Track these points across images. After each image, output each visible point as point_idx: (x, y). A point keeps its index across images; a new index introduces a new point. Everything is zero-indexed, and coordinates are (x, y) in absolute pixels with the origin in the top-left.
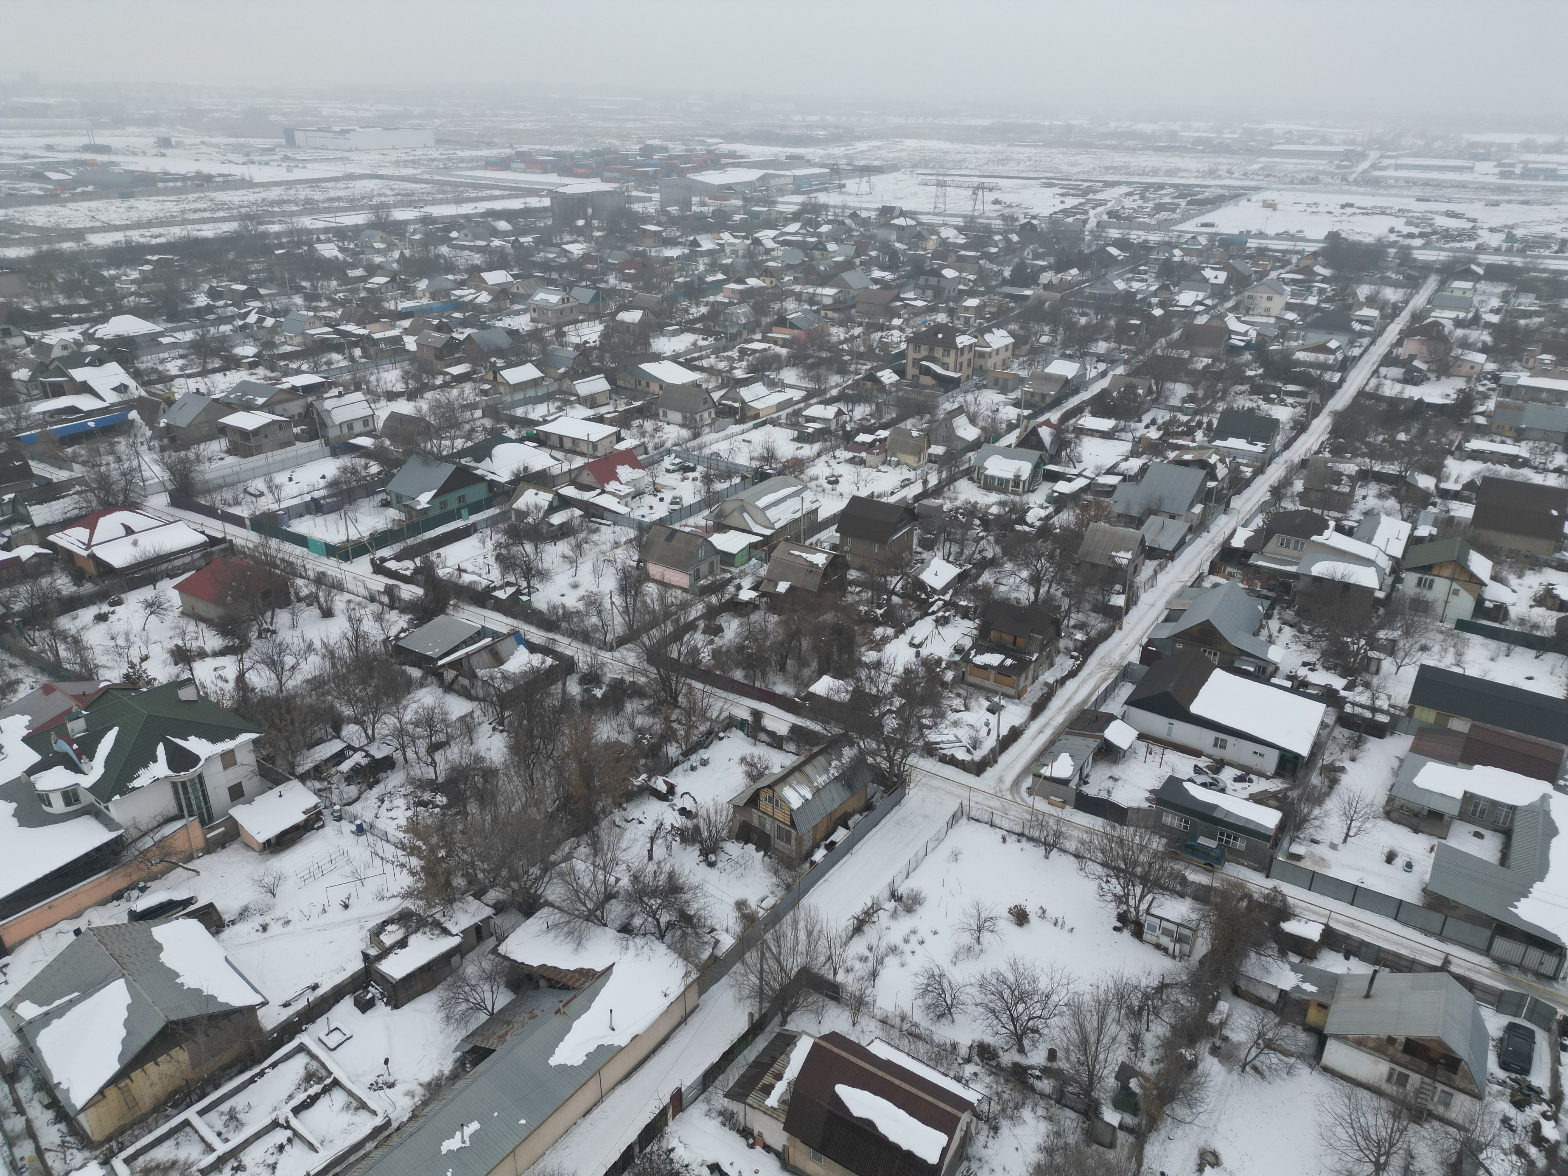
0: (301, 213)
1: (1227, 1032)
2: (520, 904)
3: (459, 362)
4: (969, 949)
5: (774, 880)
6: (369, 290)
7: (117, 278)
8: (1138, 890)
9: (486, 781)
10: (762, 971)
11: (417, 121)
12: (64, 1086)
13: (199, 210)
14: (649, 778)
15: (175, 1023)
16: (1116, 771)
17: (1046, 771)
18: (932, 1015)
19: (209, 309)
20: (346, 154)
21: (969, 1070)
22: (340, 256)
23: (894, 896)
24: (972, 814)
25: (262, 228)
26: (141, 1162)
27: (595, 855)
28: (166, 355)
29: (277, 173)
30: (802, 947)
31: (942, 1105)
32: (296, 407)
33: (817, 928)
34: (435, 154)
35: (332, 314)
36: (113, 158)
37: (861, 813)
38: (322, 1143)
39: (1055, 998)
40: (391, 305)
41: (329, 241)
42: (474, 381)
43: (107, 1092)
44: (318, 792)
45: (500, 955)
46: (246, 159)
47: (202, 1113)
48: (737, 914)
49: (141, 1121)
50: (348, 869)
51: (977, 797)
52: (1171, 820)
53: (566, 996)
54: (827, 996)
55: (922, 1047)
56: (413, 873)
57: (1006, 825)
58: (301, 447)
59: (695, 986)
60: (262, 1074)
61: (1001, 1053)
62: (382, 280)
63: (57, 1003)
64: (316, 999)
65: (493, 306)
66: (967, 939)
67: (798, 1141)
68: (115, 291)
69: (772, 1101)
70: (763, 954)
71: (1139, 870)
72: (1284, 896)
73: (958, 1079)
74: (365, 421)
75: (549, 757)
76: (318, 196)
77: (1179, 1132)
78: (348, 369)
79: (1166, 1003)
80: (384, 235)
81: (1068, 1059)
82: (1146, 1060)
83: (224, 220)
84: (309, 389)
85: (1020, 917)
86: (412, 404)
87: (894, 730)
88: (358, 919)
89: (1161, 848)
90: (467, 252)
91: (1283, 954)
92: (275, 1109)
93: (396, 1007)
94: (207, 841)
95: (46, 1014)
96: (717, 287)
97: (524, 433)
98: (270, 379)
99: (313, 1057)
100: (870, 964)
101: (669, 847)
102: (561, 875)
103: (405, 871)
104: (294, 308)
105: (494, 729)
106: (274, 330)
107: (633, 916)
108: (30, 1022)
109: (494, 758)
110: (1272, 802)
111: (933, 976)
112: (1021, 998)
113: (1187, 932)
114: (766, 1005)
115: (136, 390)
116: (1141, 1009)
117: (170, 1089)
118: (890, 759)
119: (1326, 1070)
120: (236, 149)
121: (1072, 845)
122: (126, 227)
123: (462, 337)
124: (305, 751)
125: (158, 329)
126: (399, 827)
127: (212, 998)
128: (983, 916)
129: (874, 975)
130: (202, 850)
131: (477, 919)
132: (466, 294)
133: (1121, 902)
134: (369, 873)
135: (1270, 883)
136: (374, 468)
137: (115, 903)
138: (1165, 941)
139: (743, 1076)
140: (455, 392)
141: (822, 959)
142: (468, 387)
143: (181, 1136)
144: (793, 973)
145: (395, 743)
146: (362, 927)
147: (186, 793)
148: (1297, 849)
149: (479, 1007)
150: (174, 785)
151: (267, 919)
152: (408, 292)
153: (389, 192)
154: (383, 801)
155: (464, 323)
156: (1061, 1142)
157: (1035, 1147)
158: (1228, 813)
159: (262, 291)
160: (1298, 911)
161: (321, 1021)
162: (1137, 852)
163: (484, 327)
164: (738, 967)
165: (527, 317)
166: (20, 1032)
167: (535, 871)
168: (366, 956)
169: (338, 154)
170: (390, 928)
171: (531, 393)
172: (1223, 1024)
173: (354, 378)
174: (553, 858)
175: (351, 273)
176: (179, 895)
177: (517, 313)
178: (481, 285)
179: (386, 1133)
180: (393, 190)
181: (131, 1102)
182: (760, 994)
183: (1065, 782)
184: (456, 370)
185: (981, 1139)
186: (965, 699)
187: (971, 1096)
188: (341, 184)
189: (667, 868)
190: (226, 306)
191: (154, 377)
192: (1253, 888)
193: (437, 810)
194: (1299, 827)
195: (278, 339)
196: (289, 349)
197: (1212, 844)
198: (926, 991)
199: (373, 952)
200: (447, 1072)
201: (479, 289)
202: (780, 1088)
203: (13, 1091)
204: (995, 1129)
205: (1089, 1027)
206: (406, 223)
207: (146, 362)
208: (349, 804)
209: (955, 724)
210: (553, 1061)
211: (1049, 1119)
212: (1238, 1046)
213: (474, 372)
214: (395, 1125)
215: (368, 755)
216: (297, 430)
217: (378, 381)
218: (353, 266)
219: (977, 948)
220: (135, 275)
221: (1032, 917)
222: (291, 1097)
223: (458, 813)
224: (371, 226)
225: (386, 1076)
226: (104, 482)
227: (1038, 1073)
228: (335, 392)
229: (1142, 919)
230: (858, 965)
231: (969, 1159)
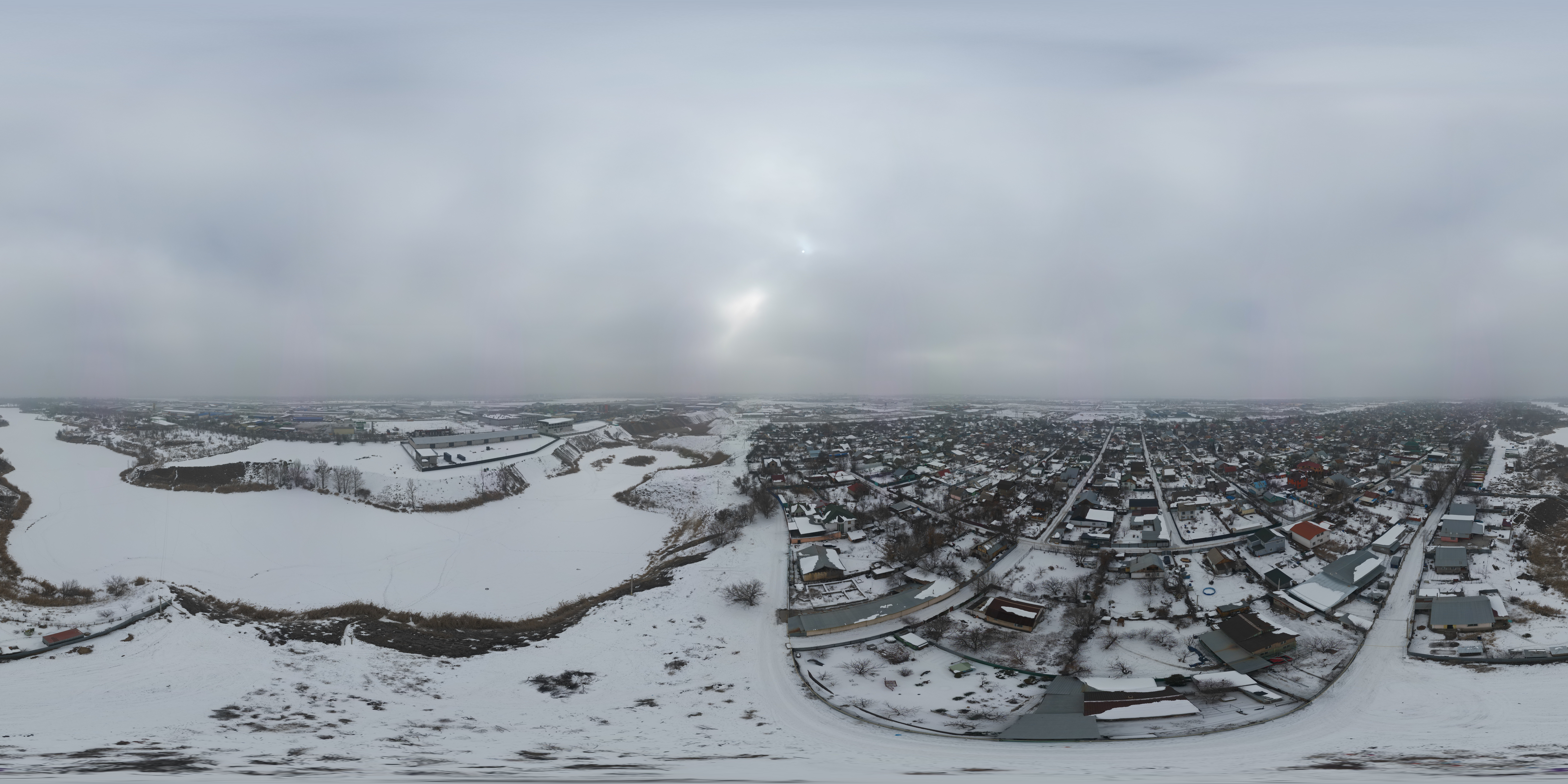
0: (885, 418)
3: (912, 448)
6: (896, 433)
11: (911, 399)
13: (867, 416)
19: (866, 434)
22: (892, 425)
25: (878, 420)
28: (857, 443)
29: (883, 410)
32: (878, 455)
34: (912, 406)
35: (888, 437)
36: (855, 407)
40: (899, 436)
41: (890, 423)
42: (915, 452)
46: (877, 407)
58: (877, 463)
62: (899, 430)
65: (920, 437)
68: (851, 430)
74: (891, 458)
76: (889, 414)
78: (889, 448)
80: (901, 422)
83: (871, 418)
84: (881, 452)
86: (901, 456)
90: (916, 425)
96: (969, 434)
97: (924, 464)
98: (874, 449)
104: (881, 436)
106: (876, 440)
115: (850, 449)
122: (855, 419)
123: (913, 443)
125: (857, 438)
130: (840, 538)
132: (915, 434)
136: (891, 469)
140: (911, 455)
152: (904, 434)
153: (903, 413)
155: (914, 440)
159: (876, 432)
163: (918, 441)
165: (928, 440)
169: (894, 406)
171: (926, 456)
177: (925, 439)
178: (918, 433)
188: (894, 412)
190: (869, 434)
191: (854, 447)
196: (879, 443)
206: (906, 419)
207: (853, 444)
217: (895, 451)
218: (894, 427)
220: (855, 427)
224: (899, 420)
226: (840, 465)
228: (886, 453)
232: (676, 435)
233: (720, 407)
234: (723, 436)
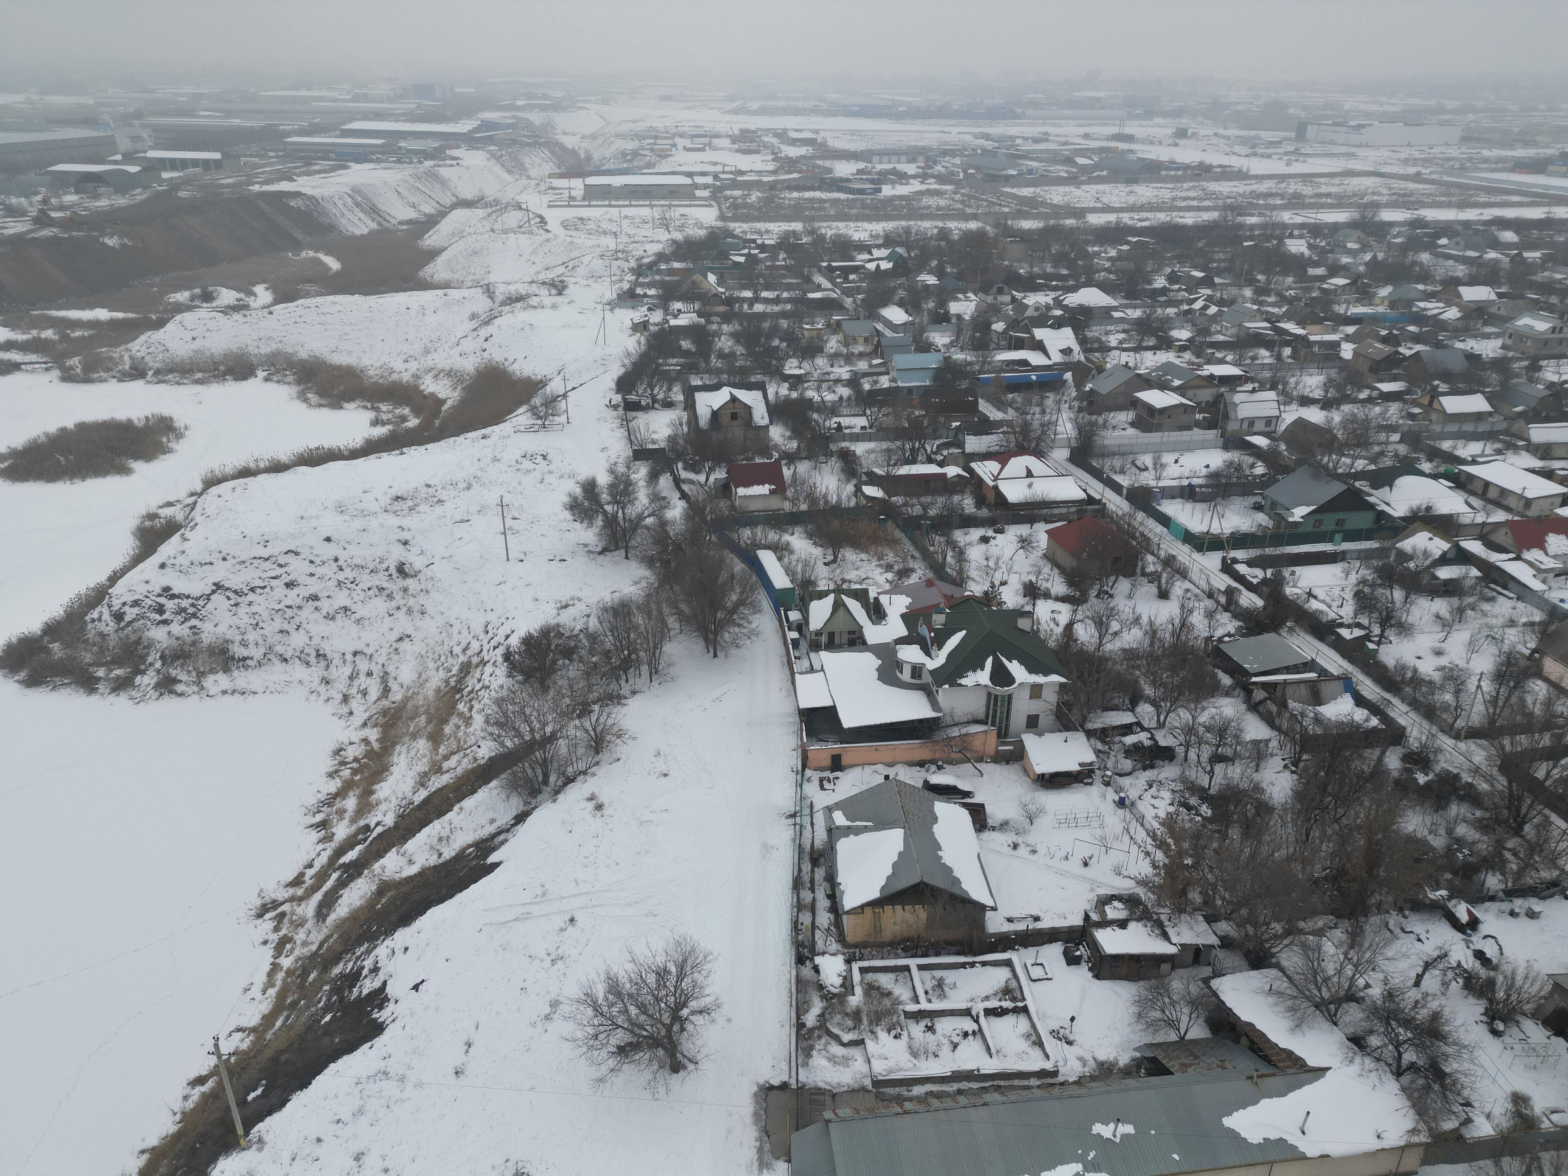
0: (1283, 208)
2: (1249, 951)
3: (1394, 379)
6: (1324, 291)
7: (1097, 254)
9: (1258, 814)
11: (1447, 117)
12: (842, 888)
13: (1188, 198)
14: (1450, 898)
15: (926, 885)
19: (1164, 291)
20: (1353, 150)
22: (1307, 253)
25: (1240, 219)
26: (870, 976)
27: (1352, 947)
28: (1112, 328)
29: (1276, 166)
32: (1206, 395)
34: (1454, 152)
35: (1276, 310)
36: (1133, 147)
38: (998, 1052)
40: (1340, 309)
41: (1301, 237)
42: (1405, 402)
43: (866, 909)
44: (1097, 752)
45: (1210, 988)
46: (1250, 151)
47: (921, 968)
49: (879, 947)
50: (1099, 832)
53: (1265, 1069)
56: (1155, 867)
58: (1197, 434)
60: (972, 965)
62: (1341, 281)
63: (857, 823)
64: (1034, 929)
65: (1459, 325)
68: (1093, 265)
74: (1269, 421)
75: (1337, 821)
76: (1308, 190)
78: (1270, 367)
80: (1362, 235)
83: (1207, 209)
84: (1226, 380)
86: (1324, 413)
88: (1092, 881)
90: (1451, 262)
92: (972, 1000)
93: (1097, 977)
94: (997, 751)
95: (849, 827)
97: (1442, 469)
98: (1193, 364)
99: (1015, 976)
101: (1445, 984)
102: (1305, 947)
103: (1148, 860)
104: (1240, 300)
105: (1285, 767)
106: (1214, 318)
107: (1371, 1032)
108: (838, 828)
109: (1275, 795)
115: (1078, 355)
117: (906, 934)
120: (1243, 141)
122: (1121, 210)
123: (1408, 353)
124: (1099, 711)
125: (1115, 303)
126: (1157, 817)
127: (957, 881)
130: (991, 757)
131: (1200, 941)
132: (1432, 307)
134: (1116, 845)
136: (1260, 469)
137: (918, 768)
140: (1377, 410)
142: (1394, 408)
143: (901, 976)
145: (1182, 738)
146: (1092, 890)
147: (995, 705)
149: (1173, 1024)
150: (989, 694)
151: (1020, 840)
152: (1366, 297)
153: (1385, 191)
154: (1151, 787)
155: (1416, 339)
159: (1217, 280)
161: (1032, 950)
163: (1439, 345)
165: (1499, 342)
166: (830, 831)
167: (1277, 927)
168: (1087, 917)
169: (1344, 150)
170: (1116, 903)
171: (1469, 427)
173: (1273, 377)
174: (1301, 924)
175: (1311, 271)
176: (963, 786)
177: (1488, 336)
178: (1453, 300)
179: (1051, 1081)
180: (1390, 188)
181: (878, 928)
184: (1386, 387)
188: (1337, 181)
189: (1434, 1005)
190: (1180, 290)
191: (1096, 345)
193: (1198, 818)
195: (1214, 328)
196: (1221, 338)
199: (1095, 917)
200: (1122, 1063)
201: (1449, 304)
203: (813, 871)
206: (1392, 224)
207: (1094, 332)
208: (1121, 775)
210: (1228, 1122)
213: (1408, 392)
214: (1060, 1079)
215: (1152, 738)
216: (1199, 416)
217: (1297, 383)
218: (1316, 264)
220: (1113, 253)
222: (987, 998)
223: (1218, 831)
224: (1352, 225)
225: (1068, 1031)
226: (1026, 428)
228: (1249, 387)
232: (263, 295)
233: (470, 140)
234: (501, 291)
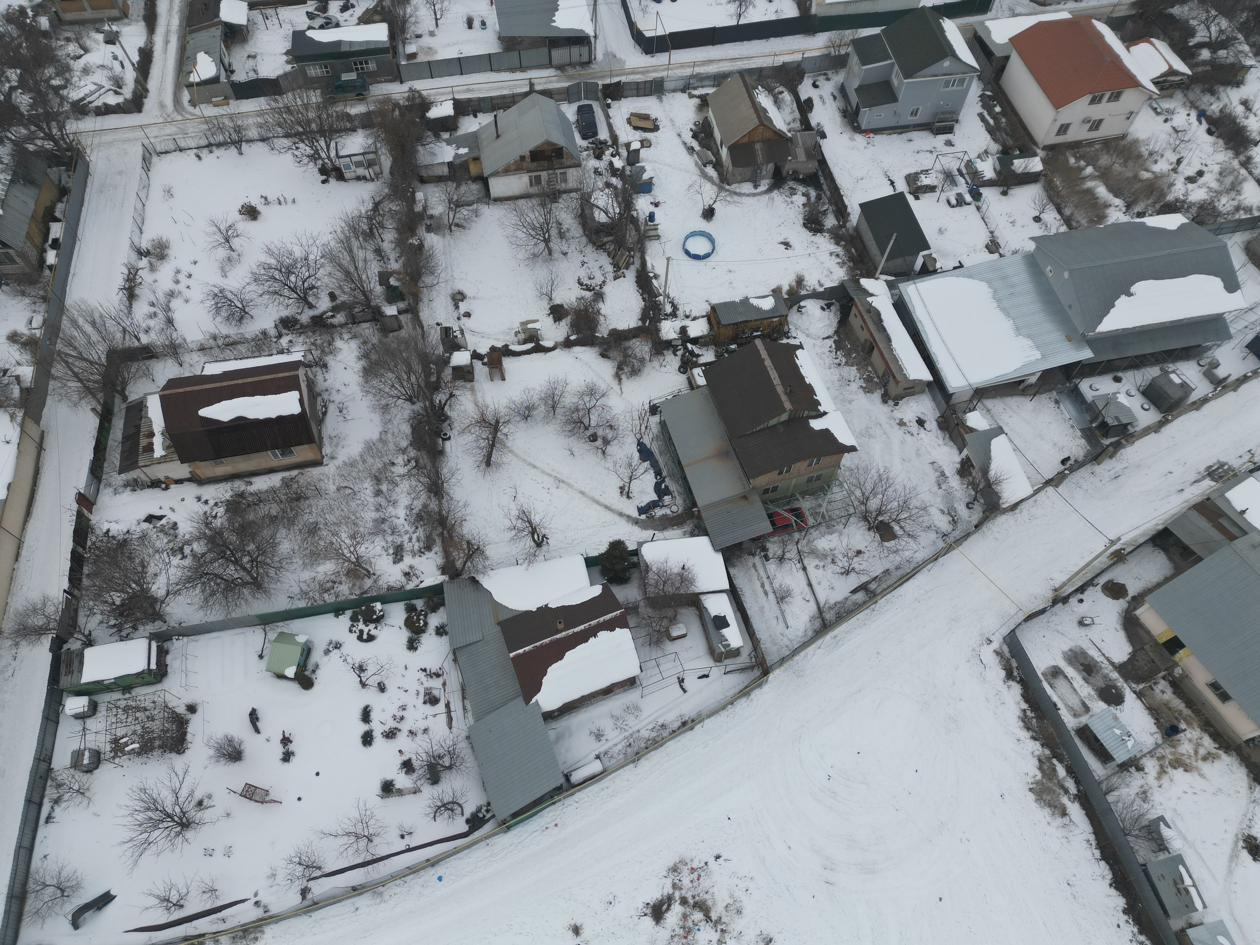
1: (430, 212)
4: (229, 259)
5: (27, 301)
8: (323, 143)
10: (76, 375)
16: (250, 48)
17: (194, 78)
18: (234, 323)
21: (284, 341)
23: (142, 253)
24: (159, 149)
30: (95, 337)
31: (281, 375)
33: (97, 316)
37: (60, 200)
39: (312, 257)
48: (16, 347)
51: (153, 132)
52: (314, 71)
54: (144, 359)
55: (242, 348)
57: (192, 144)
59: (28, 420)
61: (299, 317)
66: (222, 253)
67: (198, 463)
69: (159, 451)
70: (67, 363)
71: (314, 126)
72: (418, 92)
73: (281, 352)
77: (434, 293)
79: (385, 215)
81: (344, 292)
82: (392, 261)
85: (251, 213)
87: (32, 106)
89: (320, 100)
91: (437, 137)
100: (161, 315)
110: (376, 17)
111: (216, 295)
112: (289, 271)
113: (371, 156)
114: (100, 395)
116: (371, 229)
118: (50, 137)
119: (496, 200)
121: (253, 133)
128: (223, 228)
129: (170, 322)
133: (316, 159)
135: (405, 87)
138: (361, 171)
139: (122, 453)
141: (119, 335)
144: (104, 360)
148: (411, 49)
156: (369, 346)
157: (356, 360)
158: (351, 43)
160: (432, 99)
162: (304, 112)
164: (52, 384)
172: (425, 208)
182: (88, 391)
183: (214, 80)
185: (320, 378)
186: (77, 40)
187: (296, 356)
192: (396, 97)
194: (403, 30)
197: (353, 76)
198: (218, 309)
202: (158, 442)
204: (325, 366)
205: (345, 263)
209: (86, 71)
211: (354, 337)
212: (440, 217)
219: (234, 255)
221: (260, 208)
227: (330, 314)
229: (338, 163)
230: (152, 323)
231: (320, 395)
